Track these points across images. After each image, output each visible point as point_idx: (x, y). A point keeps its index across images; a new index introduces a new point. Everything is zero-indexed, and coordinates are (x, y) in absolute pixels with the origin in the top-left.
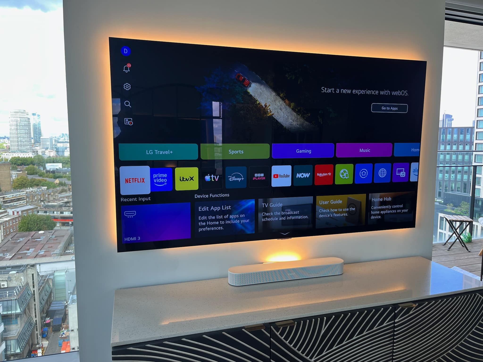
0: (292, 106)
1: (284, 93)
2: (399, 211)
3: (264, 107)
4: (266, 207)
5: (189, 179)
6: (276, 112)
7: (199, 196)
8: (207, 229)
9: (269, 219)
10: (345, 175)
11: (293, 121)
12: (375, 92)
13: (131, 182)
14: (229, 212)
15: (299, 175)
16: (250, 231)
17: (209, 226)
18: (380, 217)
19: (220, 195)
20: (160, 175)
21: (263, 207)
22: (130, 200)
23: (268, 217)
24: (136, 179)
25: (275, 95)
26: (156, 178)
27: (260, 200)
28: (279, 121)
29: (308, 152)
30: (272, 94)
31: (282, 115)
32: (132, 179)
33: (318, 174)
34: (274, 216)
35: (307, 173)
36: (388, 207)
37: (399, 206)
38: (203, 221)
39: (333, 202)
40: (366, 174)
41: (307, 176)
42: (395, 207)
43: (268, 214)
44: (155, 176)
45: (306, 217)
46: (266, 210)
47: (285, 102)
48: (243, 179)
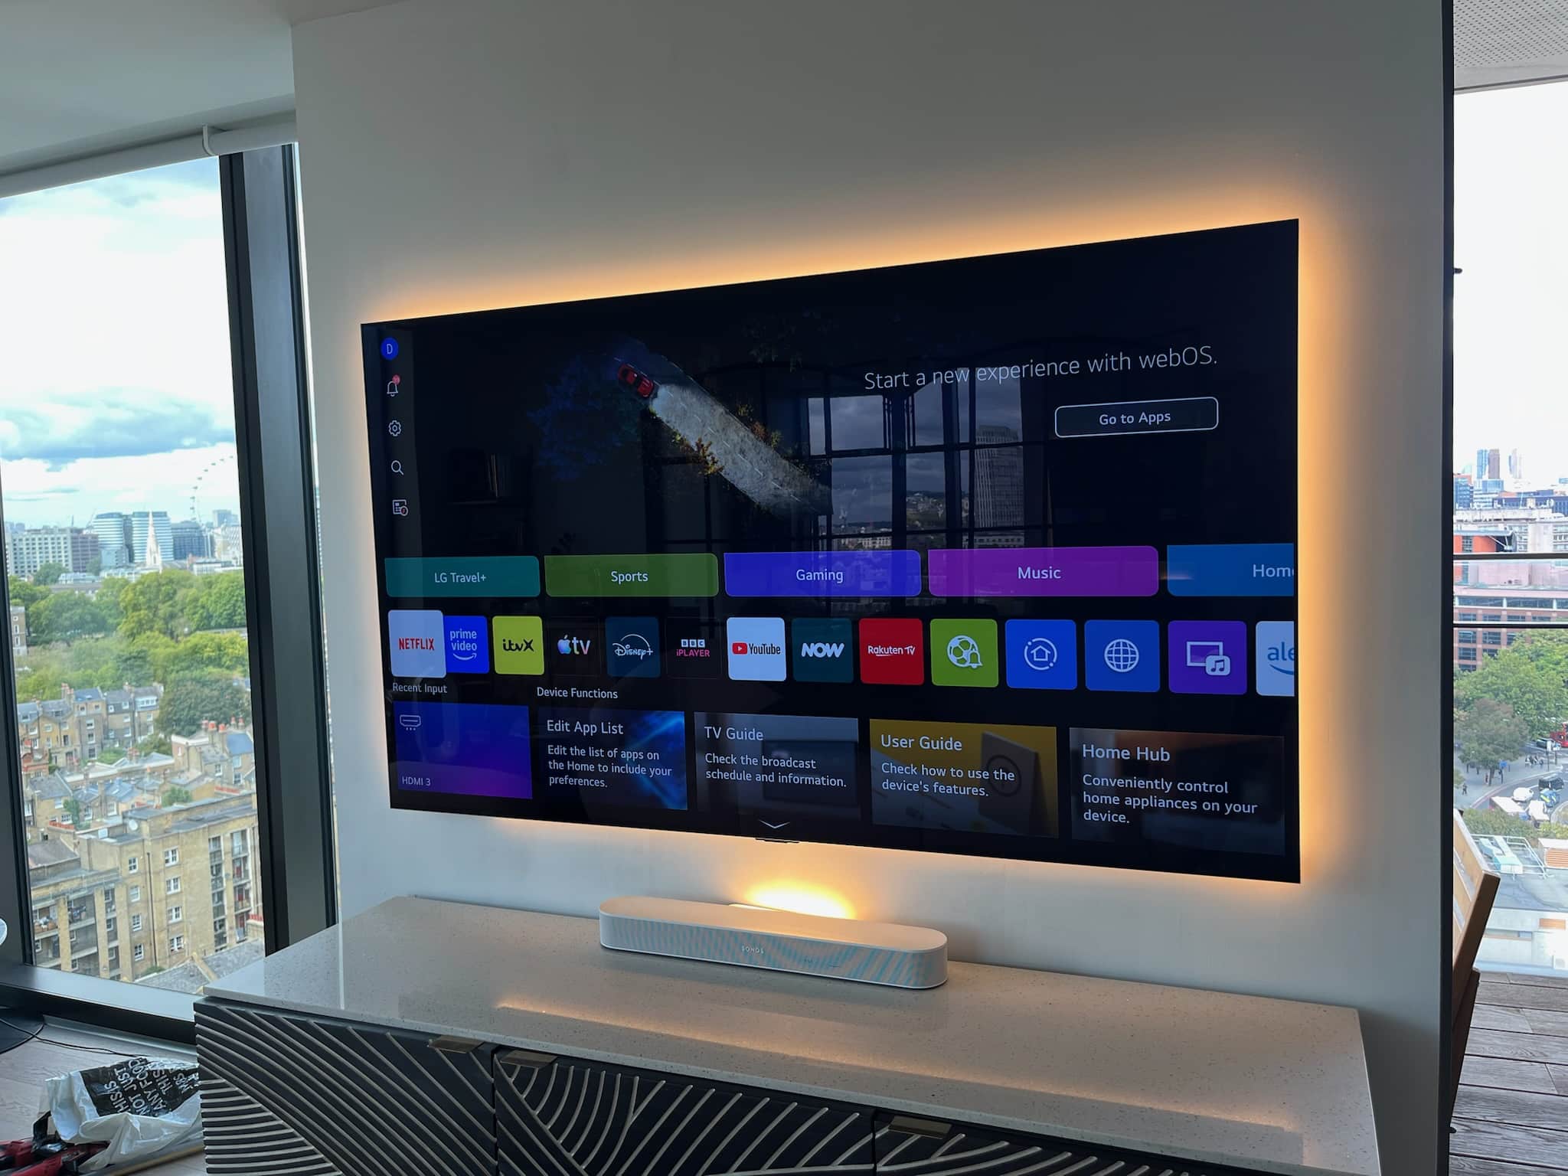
0: (776, 441)
1: (749, 405)
2: (1207, 806)
3: (696, 449)
4: (717, 737)
5: (522, 645)
6: (730, 461)
7: (546, 693)
8: (568, 781)
9: (725, 775)
10: (966, 654)
11: (781, 486)
12: (1065, 368)
13: (409, 648)
14: (620, 742)
15: (809, 650)
16: (675, 800)
17: (573, 774)
18: (1122, 818)
19: (595, 692)
20: (464, 634)
21: (708, 737)
22: (410, 689)
23: (724, 768)
24: (418, 642)
25: (724, 413)
26: (455, 641)
27: (699, 717)
28: (740, 486)
29: (834, 579)
30: (715, 410)
31: (749, 470)
32: (411, 640)
33: (869, 647)
34: (740, 768)
35: (835, 645)
36: (1159, 785)
37: (1211, 786)
38: (560, 758)
39: (926, 744)
40: (1051, 656)
41: (834, 653)
42: (1190, 787)
43: (721, 760)
44: (453, 635)
45: (838, 782)
46: (717, 746)
47: (753, 431)
48: (650, 652)
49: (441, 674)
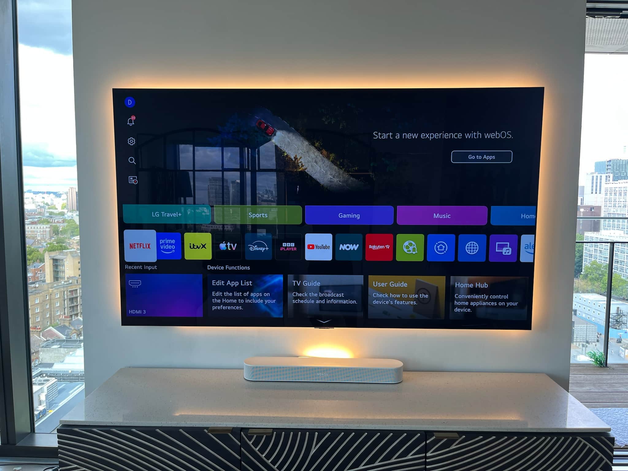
0: (332, 158)
1: (320, 142)
2: (501, 304)
3: (294, 160)
4: (299, 285)
5: (200, 246)
6: (310, 166)
7: (212, 268)
8: (222, 308)
9: (302, 302)
10: (411, 248)
11: (334, 177)
12: (456, 136)
13: (135, 248)
14: (250, 289)
15: (343, 247)
16: (277, 314)
17: (225, 304)
18: (469, 310)
19: (238, 267)
20: (167, 241)
21: (294, 285)
22: (135, 267)
23: (301, 298)
24: (141, 245)
25: (308, 144)
26: (162, 244)
27: (290, 277)
28: (314, 177)
29: (356, 217)
30: (304, 143)
31: (319, 170)
32: (137, 244)
33: (370, 246)
34: (309, 298)
35: (355, 245)
36: (483, 297)
37: (502, 296)
38: (218, 298)
39: (392, 285)
40: (445, 249)
41: (354, 249)
42: (494, 297)
43: (300, 295)
44: (162, 241)
45: (354, 302)
46: (298, 289)
47: (321, 153)
48: (267, 249)
49: (154, 259)
